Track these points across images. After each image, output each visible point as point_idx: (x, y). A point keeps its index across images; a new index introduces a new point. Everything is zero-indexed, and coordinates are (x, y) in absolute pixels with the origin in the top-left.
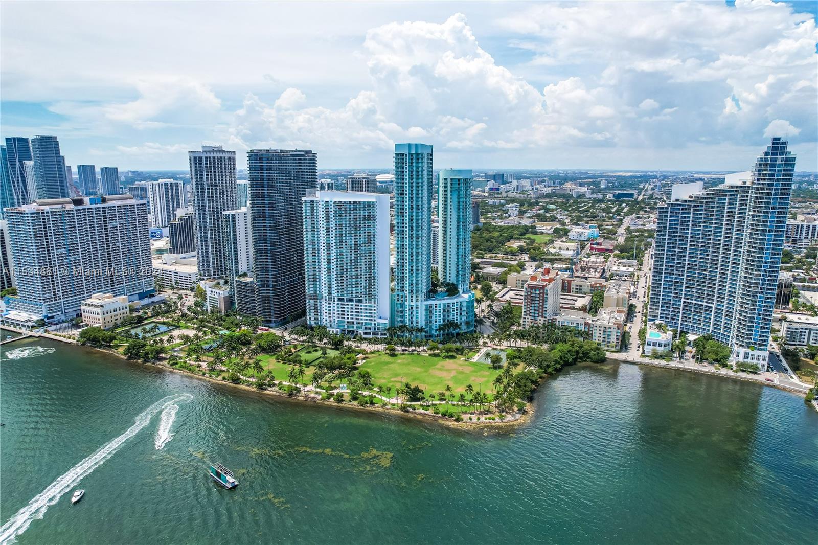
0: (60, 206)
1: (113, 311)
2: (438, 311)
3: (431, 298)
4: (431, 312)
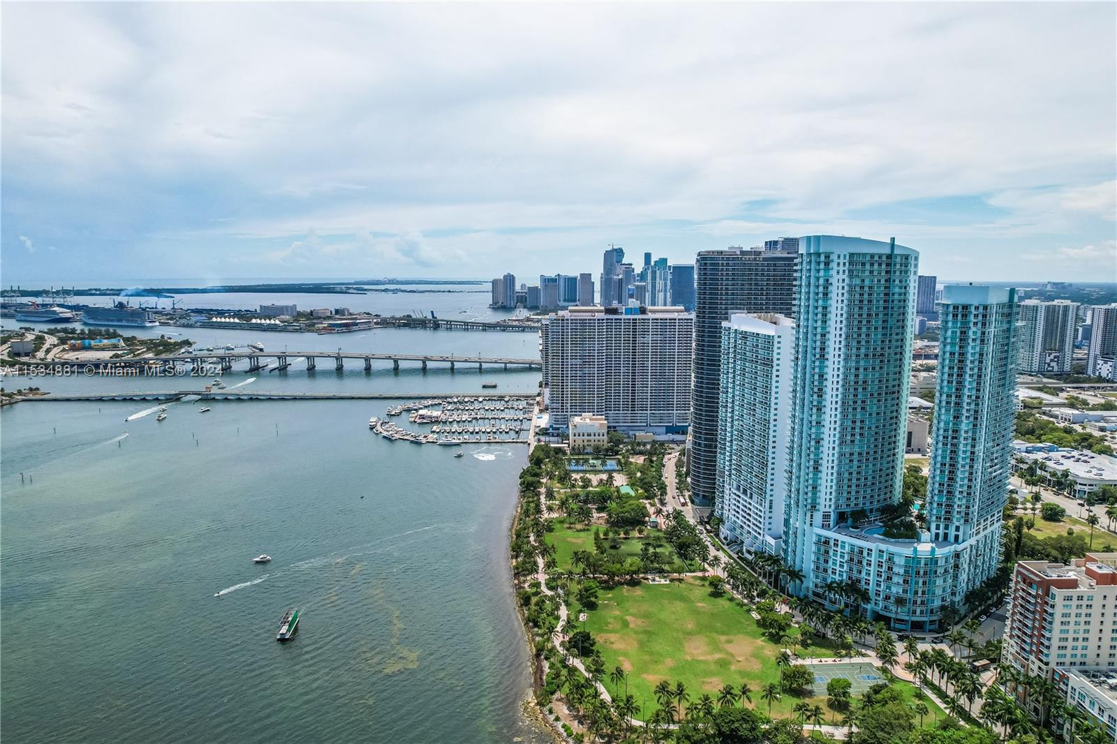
0: (590, 314)
1: (586, 435)
2: (839, 554)
3: (852, 527)
4: (827, 552)
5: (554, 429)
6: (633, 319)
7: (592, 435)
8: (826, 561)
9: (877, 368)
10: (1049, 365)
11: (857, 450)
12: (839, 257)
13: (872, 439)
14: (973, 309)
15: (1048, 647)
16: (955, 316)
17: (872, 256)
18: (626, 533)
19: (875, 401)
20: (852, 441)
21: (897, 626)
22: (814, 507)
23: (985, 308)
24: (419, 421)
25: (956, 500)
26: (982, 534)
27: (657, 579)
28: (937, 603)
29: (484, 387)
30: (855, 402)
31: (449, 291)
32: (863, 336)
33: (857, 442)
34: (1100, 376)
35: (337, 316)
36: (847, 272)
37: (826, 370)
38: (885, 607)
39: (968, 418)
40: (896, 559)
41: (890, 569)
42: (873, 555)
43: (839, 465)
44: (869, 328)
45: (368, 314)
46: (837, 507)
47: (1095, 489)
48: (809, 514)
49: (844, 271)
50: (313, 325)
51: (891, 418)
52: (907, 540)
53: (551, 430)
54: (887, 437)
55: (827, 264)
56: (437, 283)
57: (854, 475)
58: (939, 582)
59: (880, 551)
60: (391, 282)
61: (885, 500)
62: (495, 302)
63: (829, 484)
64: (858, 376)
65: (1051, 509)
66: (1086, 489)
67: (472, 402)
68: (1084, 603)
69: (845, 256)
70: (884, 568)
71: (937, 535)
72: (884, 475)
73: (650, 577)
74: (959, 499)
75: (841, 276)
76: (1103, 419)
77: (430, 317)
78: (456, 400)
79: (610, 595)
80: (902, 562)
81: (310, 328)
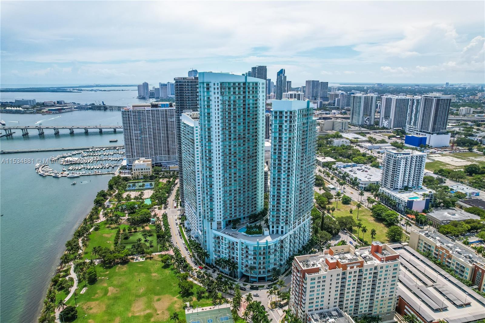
1: (140, 169)
2: (224, 244)
3: (233, 229)
4: (219, 243)
5: (129, 166)
6: (165, 110)
7: (143, 169)
8: (219, 247)
9: (242, 145)
10: (365, 122)
11: (233, 188)
12: (214, 84)
13: (242, 182)
14: (284, 113)
15: (304, 304)
16: (276, 117)
17: (234, 84)
18: (135, 229)
19: (242, 162)
20: (230, 184)
21: (252, 279)
22: (212, 220)
23: (291, 112)
24: (65, 164)
25: (281, 213)
26: (297, 227)
27: (139, 258)
28: (272, 266)
29: (111, 142)
30: (230, 164)
31: (122, 90)
32: (232, 128)
33: (233, 184)
34: (384, 126)
35: (57, 105)
36: (220, 93)
37: (212, 148)
38: (246, 270)
39: (284, 171)
40: (249, 247)
41: (247, 252)
42: (238, 245)
43: (224, 196)
44: (235, 124)
45: (74, 103)
46: (224, 219)
47: (367, 185)
48: (210, 223)
49: (218, 93)
50: (40, 110)
51: (253, 170)
52: (257, 235)
53: (128, 167)
54: (250, 180)
55: (208, 89)
56: (120, 86)
57: (233, 201)
58: (272, 256)
59: (242, 243)
60: (97, 86)
61: (252, 211)
62: (140, 96)
63: (219, 207)
64: (231, 150)
65: (346, 199)
66: (363, 186)
67: (100, 151)
68: (321, 280)
69: (218, 84)
70: (244, 251)
71: (273, 231)
72: (250, 199)
73: (135, 257)
74: (282, 213)
75: (216, 96)
76: (380, 148)
77: (102, 104)
78: (91, 150)
79: (108, 273)
80: (252, 249)
81: (38, 112)
